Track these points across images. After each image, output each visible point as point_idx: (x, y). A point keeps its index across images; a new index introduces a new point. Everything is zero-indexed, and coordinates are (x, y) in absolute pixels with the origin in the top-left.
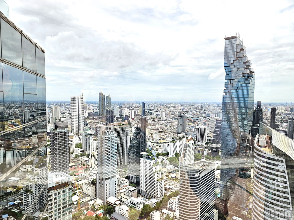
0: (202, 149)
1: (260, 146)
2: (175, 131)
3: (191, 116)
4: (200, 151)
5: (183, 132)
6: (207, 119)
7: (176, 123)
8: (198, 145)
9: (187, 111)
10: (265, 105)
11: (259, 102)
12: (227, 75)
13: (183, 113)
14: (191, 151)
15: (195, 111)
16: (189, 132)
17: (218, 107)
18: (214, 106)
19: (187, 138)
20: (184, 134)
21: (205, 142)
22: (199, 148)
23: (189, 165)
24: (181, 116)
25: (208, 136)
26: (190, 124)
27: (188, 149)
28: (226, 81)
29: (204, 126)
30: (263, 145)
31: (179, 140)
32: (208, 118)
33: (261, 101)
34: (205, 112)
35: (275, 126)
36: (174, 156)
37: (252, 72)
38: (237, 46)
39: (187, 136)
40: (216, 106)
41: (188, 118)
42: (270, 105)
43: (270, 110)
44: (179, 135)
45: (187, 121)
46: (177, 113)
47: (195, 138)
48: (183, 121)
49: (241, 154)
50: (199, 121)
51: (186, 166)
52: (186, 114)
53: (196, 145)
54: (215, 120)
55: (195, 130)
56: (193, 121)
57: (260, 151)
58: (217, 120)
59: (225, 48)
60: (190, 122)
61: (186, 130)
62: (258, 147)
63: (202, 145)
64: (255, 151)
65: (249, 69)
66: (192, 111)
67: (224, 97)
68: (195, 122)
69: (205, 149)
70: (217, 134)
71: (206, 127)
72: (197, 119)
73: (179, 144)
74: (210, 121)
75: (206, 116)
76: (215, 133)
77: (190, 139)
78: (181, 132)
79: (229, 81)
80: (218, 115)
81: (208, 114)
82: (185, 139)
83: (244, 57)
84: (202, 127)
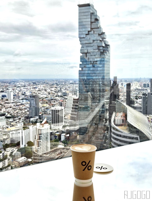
0: (58, 133)
1: (117, 125)
2: (26, 115)
3: (45, 96)
4: (56, 136)
5: (36, 115)
6: (63, 99)
7: (28, 105)
8: (54, 130)
9: (40, 90)
10: (121, 81)
11: (115, 78)
12: (82, 47)
13: (36, 92)
14: (46, 138)
15: (50, 90)
16: (44, 116)
17: (75, 85)
18: (71, 83)
19: (41, 122)
20: (37, 117)
21: (62, 126)
22: (56, 133)
23: (45, 154)
24: (34, 97)
25: (65, 118)
26: (45, 105)
27: (42, 135)
28: (81, 55)
29: (61, 107)
30: (119, 123)
31: (32, 125)
32: (65, 97)
33: (116, 77)
34: (60, 91)
35: (130, 102)
36: (26, 145)
37: (107, 46)
38: (91, 16)
39: (42, 120)
40: (73, 84)
41: (41, 98)
42: (126, 81)
43: (126, 86)
44: (32, 119)
45: (41, 102)
46: (28, 93)
47: (51, 121)
48: (36, 102)
49: (99, 135)
50: (54, 102)
51: (41, 156)
52: (39, 93)
53: (52, 130)
54: (72, 99)
55: (51, 112)
56: (47, 102)
57: (117, 130)
58: (74, 99)
59: (79, 16)
60: (44, 103)
61: (40, 113)
62: (114, 125)
63: (59, 129)
64: (112, 130)
65: (104, 41)
66: (46, 90)
67: (81, 73)
68: (50, 102)
69: (62, 133)
70: (75, 115)
71: (63, 108)
72: (53, 99)
73: (32, 131)
74: (66, 101)
75: (62, 95)
76: (72, 114)
77: (45, 123)
78: (33, 115)
79: (85, 55)
80: (75, 94)
81: (64, 93)
82: (38, 124)
83: (98, 28)
84: (58, 108)
